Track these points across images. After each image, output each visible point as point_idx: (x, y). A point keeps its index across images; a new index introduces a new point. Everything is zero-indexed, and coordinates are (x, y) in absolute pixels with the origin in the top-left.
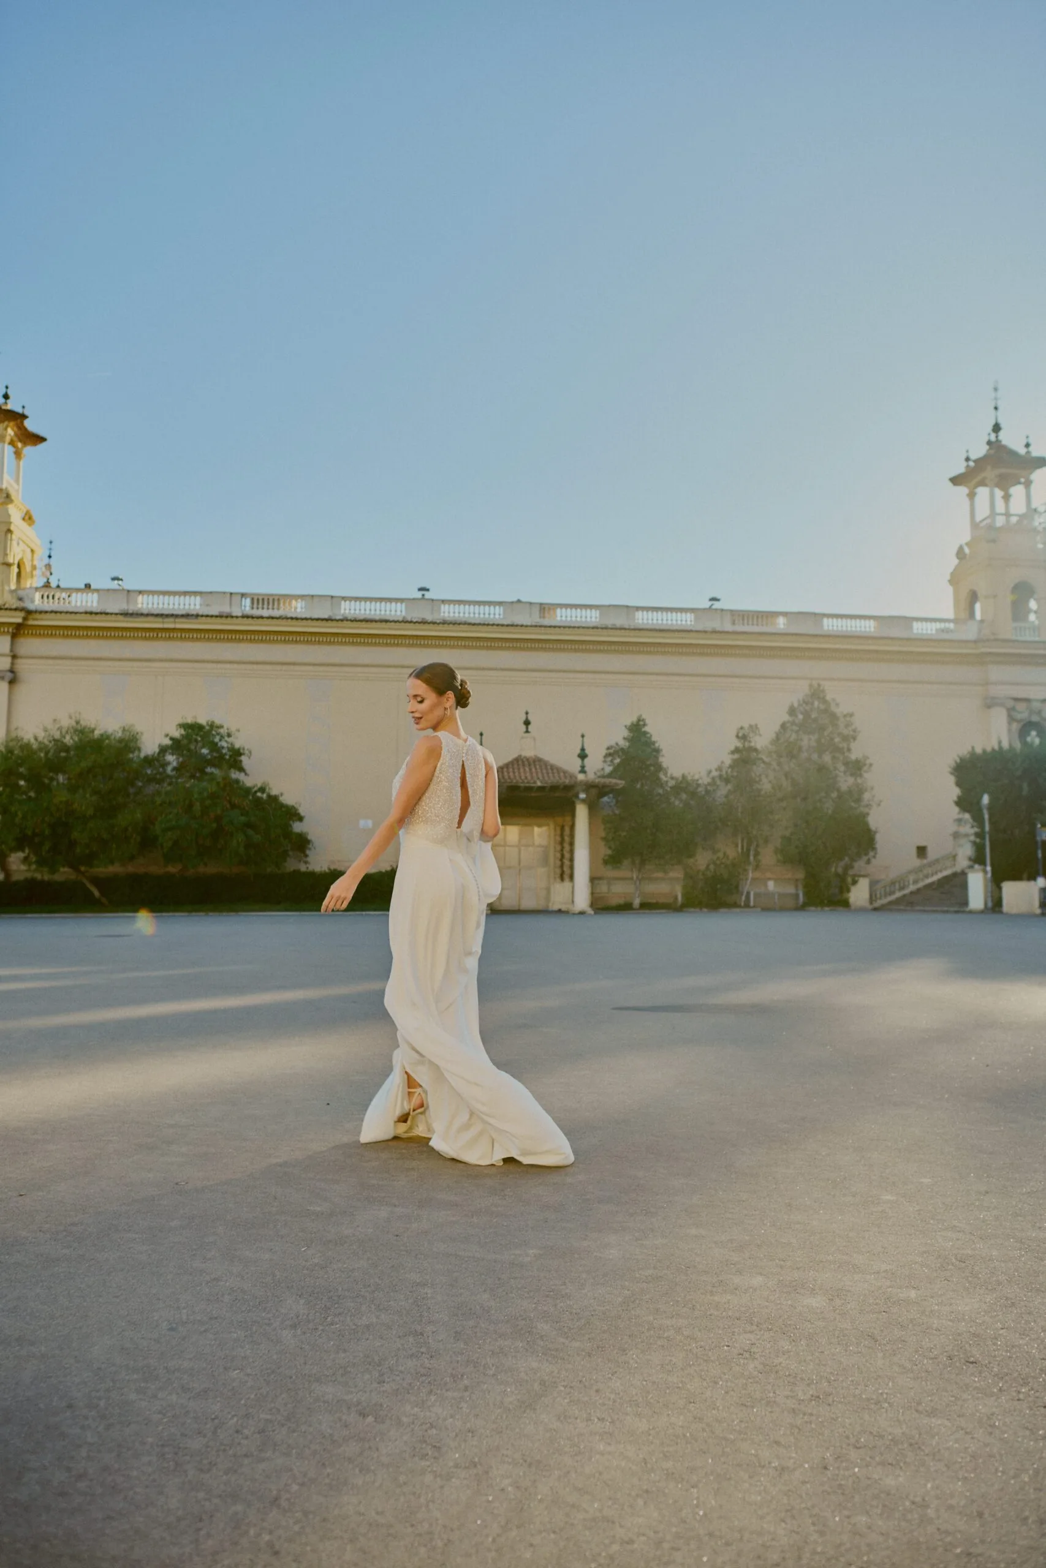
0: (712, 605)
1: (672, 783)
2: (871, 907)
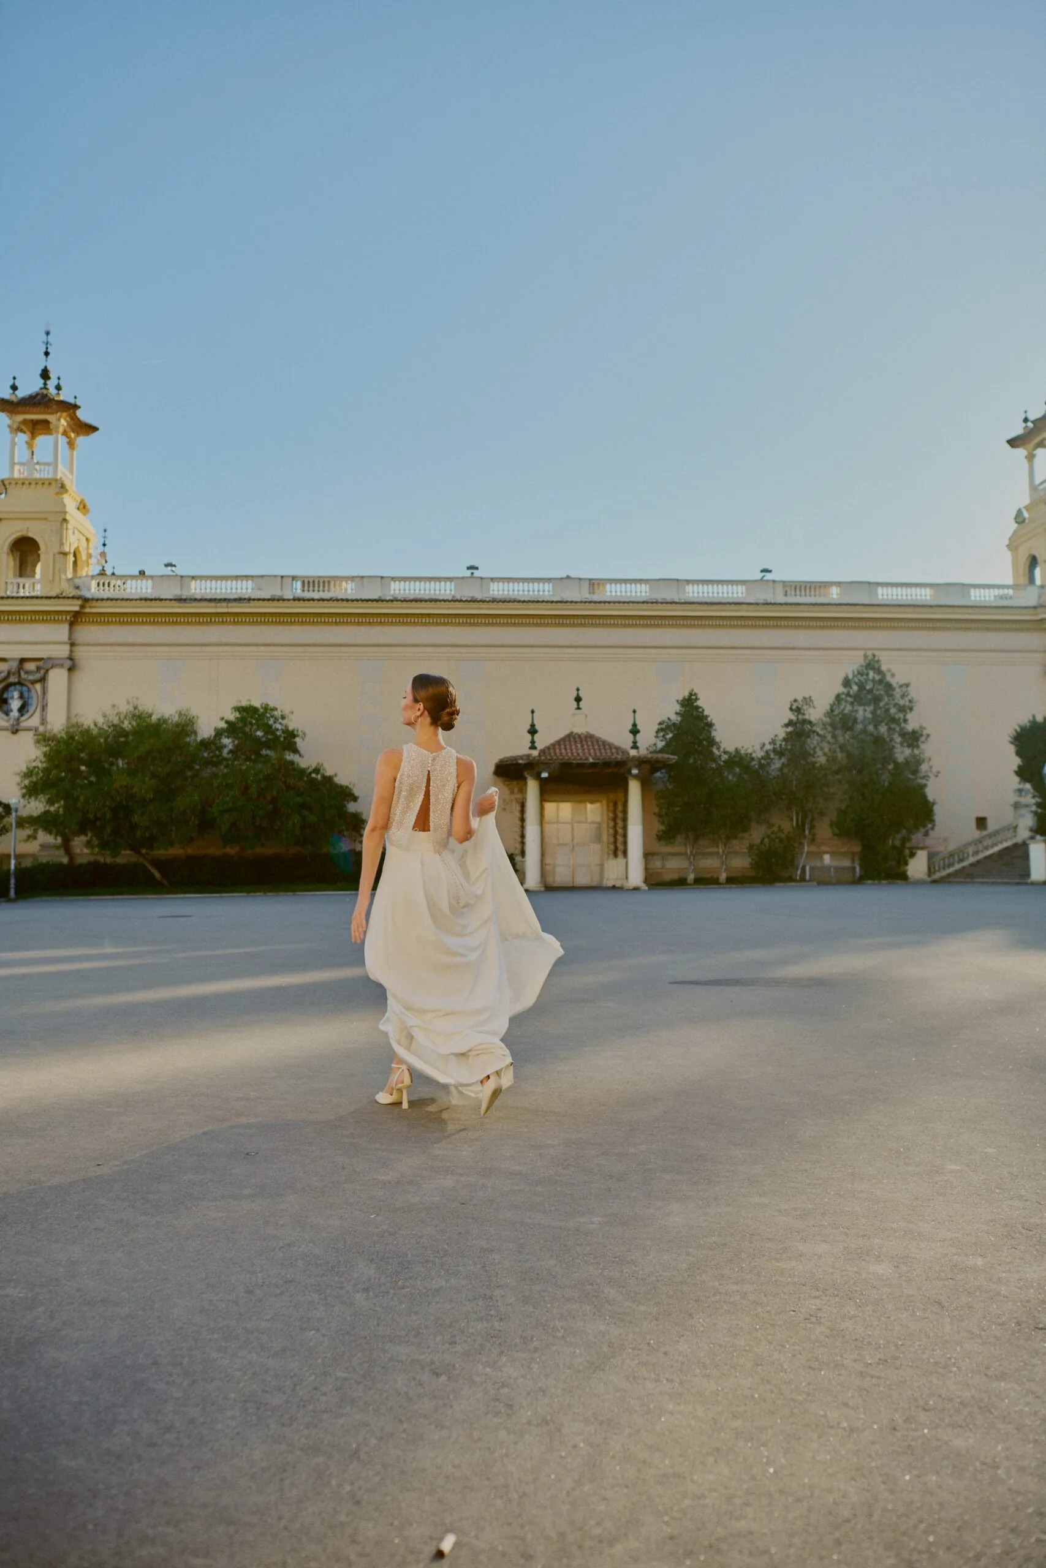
0: (764, 576)
1: (725, 757)
2: (929, 879)
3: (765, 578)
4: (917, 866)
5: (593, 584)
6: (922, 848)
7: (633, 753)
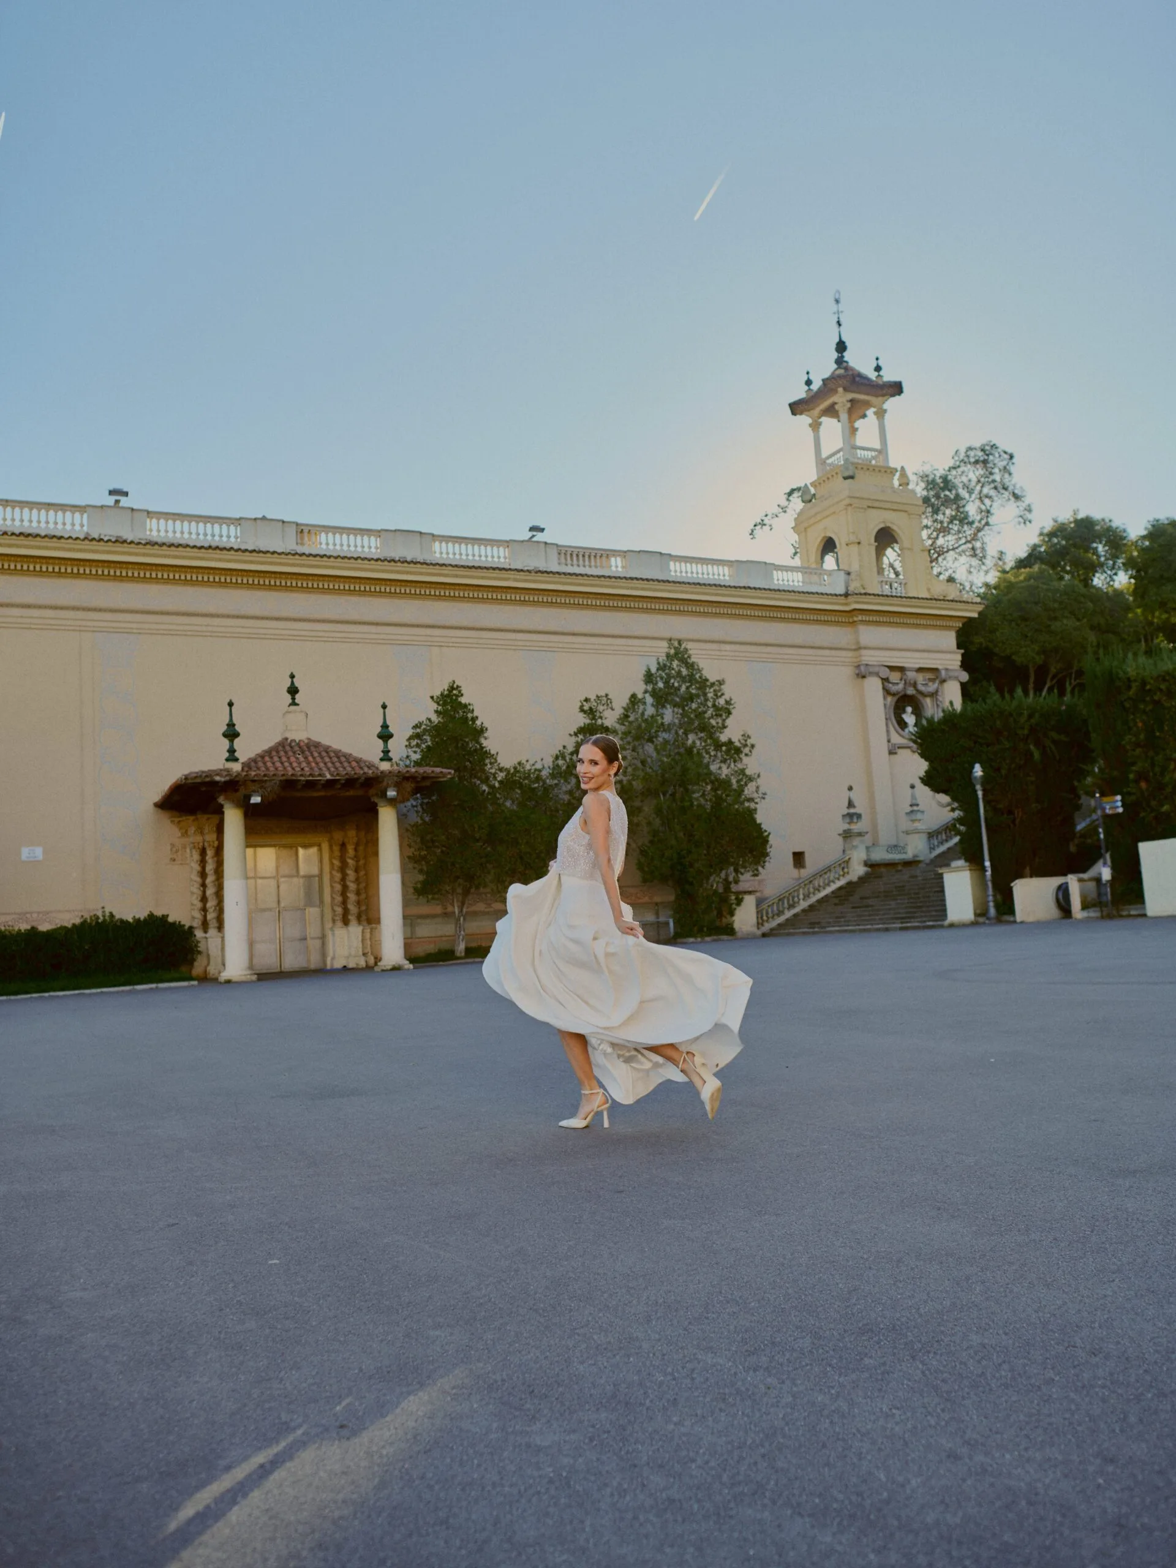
0: (533, 536)
1: (501, 776)
2: (759, 933)
3: (534, 539)
4: (745, 917)
5: (302, 530)
6: (750, 893)
7: (385, 766)
